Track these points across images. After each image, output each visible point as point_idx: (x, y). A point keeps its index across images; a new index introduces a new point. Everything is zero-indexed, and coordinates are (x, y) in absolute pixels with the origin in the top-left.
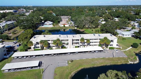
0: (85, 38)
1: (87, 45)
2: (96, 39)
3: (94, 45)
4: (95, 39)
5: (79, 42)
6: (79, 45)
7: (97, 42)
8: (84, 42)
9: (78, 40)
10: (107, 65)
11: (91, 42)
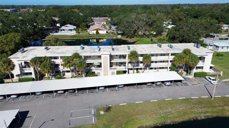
0: (139, 53)
1: (145, 69)
2: (164, 55)
3: (160, 68)
4: (162, 55)
5: (127, 60)
6: (126, 68)
7: (167, 61)
8: (138, 62)
9: (124, 57)
10: (199, 119)
11: (152, 62)
